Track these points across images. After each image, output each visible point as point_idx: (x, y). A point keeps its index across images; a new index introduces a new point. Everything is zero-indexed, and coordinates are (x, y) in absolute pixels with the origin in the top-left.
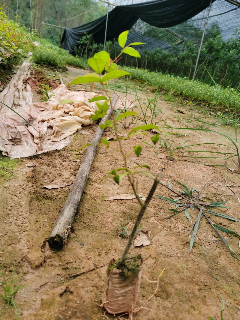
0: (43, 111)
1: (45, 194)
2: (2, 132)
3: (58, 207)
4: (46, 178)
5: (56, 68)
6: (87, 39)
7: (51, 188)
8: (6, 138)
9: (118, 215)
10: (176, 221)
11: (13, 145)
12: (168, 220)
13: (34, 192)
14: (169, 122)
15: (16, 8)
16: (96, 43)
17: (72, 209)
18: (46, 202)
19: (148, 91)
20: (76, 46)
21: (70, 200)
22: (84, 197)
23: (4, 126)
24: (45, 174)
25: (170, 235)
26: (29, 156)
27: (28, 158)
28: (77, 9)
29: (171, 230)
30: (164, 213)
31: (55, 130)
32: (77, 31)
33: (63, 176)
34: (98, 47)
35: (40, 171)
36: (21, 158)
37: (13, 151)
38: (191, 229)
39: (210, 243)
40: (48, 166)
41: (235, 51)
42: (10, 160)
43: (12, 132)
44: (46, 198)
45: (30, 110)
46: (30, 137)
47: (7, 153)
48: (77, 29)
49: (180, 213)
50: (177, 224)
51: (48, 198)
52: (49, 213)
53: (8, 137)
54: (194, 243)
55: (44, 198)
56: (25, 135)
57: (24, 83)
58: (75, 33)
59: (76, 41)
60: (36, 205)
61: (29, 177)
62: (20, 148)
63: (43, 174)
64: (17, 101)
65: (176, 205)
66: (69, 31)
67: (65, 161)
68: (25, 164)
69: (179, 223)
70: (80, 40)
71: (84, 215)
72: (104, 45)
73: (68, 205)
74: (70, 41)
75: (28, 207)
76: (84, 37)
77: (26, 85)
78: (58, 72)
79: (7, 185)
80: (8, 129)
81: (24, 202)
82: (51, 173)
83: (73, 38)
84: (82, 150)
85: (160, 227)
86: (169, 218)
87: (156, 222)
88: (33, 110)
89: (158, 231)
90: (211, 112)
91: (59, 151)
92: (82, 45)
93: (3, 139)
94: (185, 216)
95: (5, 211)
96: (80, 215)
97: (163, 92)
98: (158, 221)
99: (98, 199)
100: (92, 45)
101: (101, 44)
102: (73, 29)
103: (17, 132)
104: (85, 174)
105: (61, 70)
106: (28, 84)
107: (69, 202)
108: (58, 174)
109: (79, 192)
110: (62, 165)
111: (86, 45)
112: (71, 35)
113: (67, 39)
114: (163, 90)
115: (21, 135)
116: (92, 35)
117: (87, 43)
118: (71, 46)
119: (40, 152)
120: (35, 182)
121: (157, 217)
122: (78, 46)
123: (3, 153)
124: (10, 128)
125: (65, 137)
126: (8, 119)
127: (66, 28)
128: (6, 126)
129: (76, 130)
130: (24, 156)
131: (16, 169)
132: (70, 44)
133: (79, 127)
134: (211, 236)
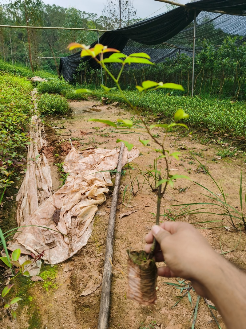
0: (64, 197)
1: (84, 303)
2: (39, 238)
3: (95, 314)
4: (81, 284)
5: (62, 115)
6: (83, 66)
7: (87, 294)
8: (43, 243)
9: (138, 312)
10: (181, 307)
11: (50, 249)
12: (176, 307)
13: (76, 301)
14: (173, 169)
15: (10, 42)
16: (93, 68)
17: (106, 318)
18: (86, 310)
19: (151, 121)
20: (74, 73)
21: (102, 309)
22: (112, 298)
23: (40, 231)
24: (80, 280)
25: (177, 323)
26: (64, 260)
27: (63, 262)
28: (68, 35)
29: (178, 318)
30: (172, 301)
31: (78, 222)
32: (73, 59)
33: (93, 277)
34: (95, 72)
35: (76, 278)
36: (59, 263)
37: (51, 256)
38: (192, 312)
39: (206, 325)
40: (80, 270)
41: (228, 59)
42: (51, 268)
43: (46, 235)
44: (85, 307)
45: (54, 201)
46: (60, 236)
47: (47, 261)
48: (72, 57)
49: (184, 297)
50: (182, 311)
51: (86, 306)
52: (90, 321)
53: (45, 242)
54: (194, 327)
55: (84, 306)
56: (56, 235)
57: (39, 153)
58: (71, 61)
59: (74, 69)
60: (80, 315)
61: (69, 285)
62: (55, 251)
63: (78, 280)
64: (40, 184)
65: (181, 288)
66: (64, 60)
67: (92, 258)
68: (63, 269)
69: (184, 309)
70: (77, 68)
71: (114, 318)
72: (101, 70)
73: (102, 315)
74: (68, 70)
75: (75, 318)
76: (80, 65)
77: (41, 155)
78: (64, 119)
79: (55, 298)
80: (42, 233)
81: (71, 313)
82: (83, 277)
83: (70, 66)
84: (103, 239)
85: (169, 317)
86: (176, 305)
87: (166, 311)
88: (56, 199)
89: (168, 321)
90: (212, 140)
91: (85, 246)
92: (80, 72)
93: (42, 245)
94: (188, 300)
95: (60, 325)
96: (112, 319)
97: (165, 120)
98: (168, 310)
99: (122, 297)
100: (89, 71)
101: (98, 69)
102: (68, 57)
103: (50, 234)
104: (109, 276)
105: (67, 115)
106: (43, 154)
107: (102, 313)
108: (89, 277)
109: (107, 299)
110: (90, 264)
111: (84, 71)
112: (68, 64)
113: (64, 68)
114: (165, 117)
115: (54, 235)
116: (88, 62)
117: (85, 70)
118: (69, 74)
119: (71, 255)
120: (74, 289)
121: (167, 306)
122: (76, 74)
123: (45, 261)
124: (44, 231)
125: (87, 227)
126: (40, 219)
127: (62, 57)
128: (41, 231)
129: (94, 213)
130: (61, 261)
131: (57, 276)
132: (68, 72)
133: (96, 208)
134: (207, 316)
